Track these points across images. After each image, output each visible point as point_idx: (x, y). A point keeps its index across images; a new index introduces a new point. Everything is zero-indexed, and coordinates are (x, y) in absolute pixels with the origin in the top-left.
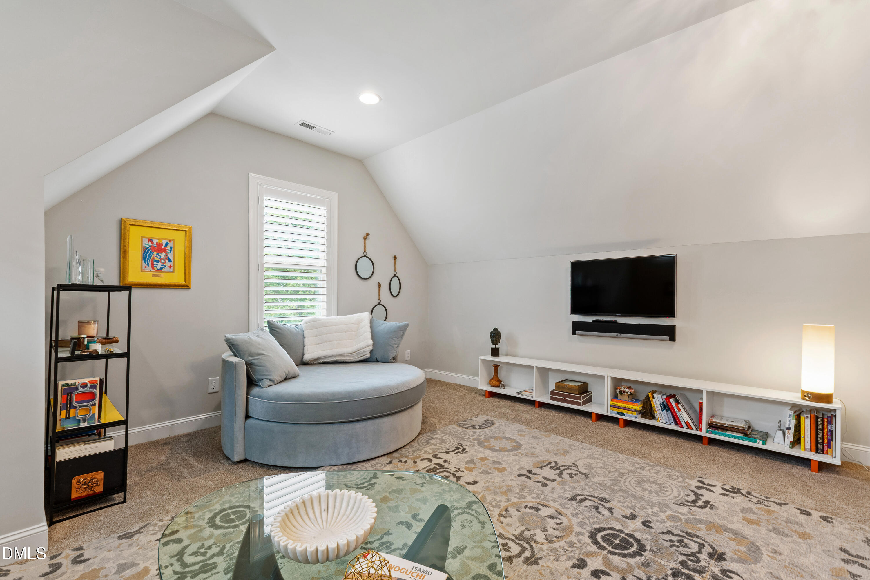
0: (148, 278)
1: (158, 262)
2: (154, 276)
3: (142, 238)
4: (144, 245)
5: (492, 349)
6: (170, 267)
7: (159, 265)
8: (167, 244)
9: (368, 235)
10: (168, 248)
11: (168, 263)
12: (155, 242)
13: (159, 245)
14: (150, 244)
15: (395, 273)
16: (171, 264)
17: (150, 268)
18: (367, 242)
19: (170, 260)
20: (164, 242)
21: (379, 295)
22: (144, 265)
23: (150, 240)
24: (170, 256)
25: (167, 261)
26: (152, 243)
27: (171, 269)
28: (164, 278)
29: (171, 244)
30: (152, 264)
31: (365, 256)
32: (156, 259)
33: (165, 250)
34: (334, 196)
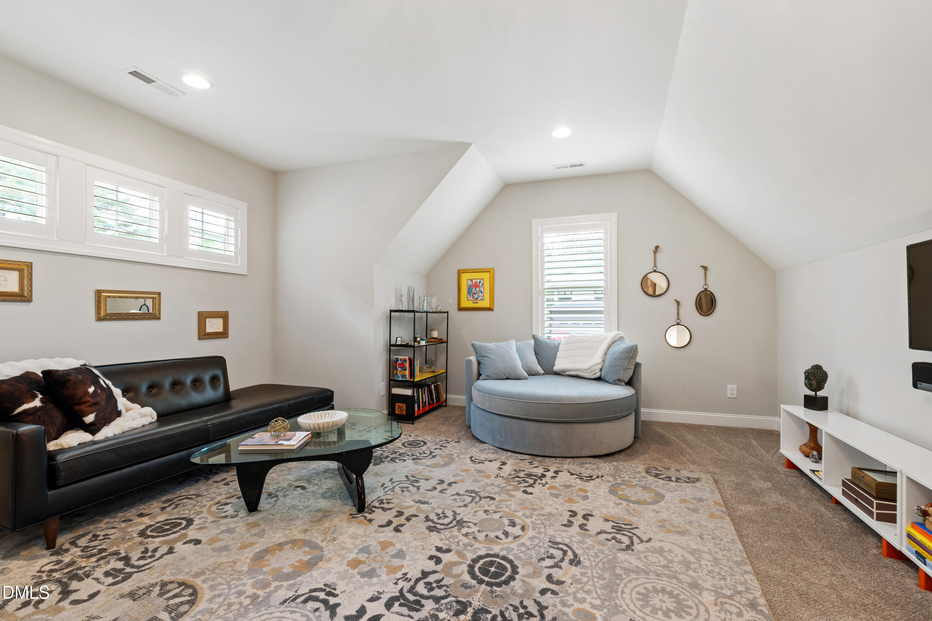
0: (470, 304)
1: (475, 294)
2: (474, 303)
3: (467, 280)
4: (468, 284)
5: (806, 397)
6: (482, 296)
7: (476, 296)
8: (480, 282)
9: (657, 247)
10: (481, 284)
11: (481, 294)
12: (474, 281)
13: (476, 283)
14: (471, 283)
15: (706, 287)
16: (482, 294)
17: (471, 298)
18: (658, 255)
19: (482, 293)
20: (478, 281)
21: (678, 314)
22: (469, 296)
23: (471, 280)
24: (482, 289)
25: (480, 293)
26: (472, 282)
27: (482, 298)
28: (481, 304)
29: (482, 282)
30: (473, 296)
31: (655, 271)
32: (475, 292)
33: (478, 286)
34: (614, 216)
